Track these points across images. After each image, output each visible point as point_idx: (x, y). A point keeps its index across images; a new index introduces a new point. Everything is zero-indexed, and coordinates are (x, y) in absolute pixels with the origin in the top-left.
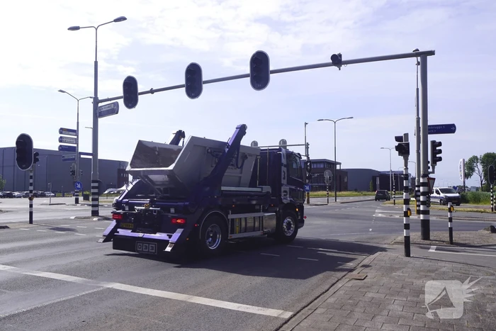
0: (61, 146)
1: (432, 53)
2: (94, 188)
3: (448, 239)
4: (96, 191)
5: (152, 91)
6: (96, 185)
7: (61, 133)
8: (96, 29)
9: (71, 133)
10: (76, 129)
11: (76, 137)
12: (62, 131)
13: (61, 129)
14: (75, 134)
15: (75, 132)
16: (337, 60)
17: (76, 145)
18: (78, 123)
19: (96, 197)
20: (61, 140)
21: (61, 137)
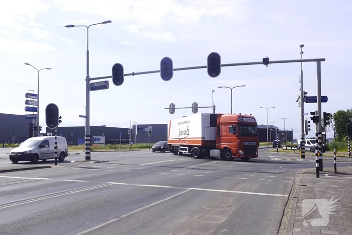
0: (27, 107)
1: (324, 60)
2: (87, 140)
3: (334, 171)
4: (89, 142)
5: (133, 74)
6: (89, 138)
7: (27, 97)
8: (88, 28)
9: (34, 97)
10: (37, 94)
11: (37, 100)
12: (28, 95)
13: (27, 94)
14: (36, 97)
15: (37, 96)
16: (266, 61)
17: (37, 107)
18: (38, 89)
19: (89, 147)
20: (27, 102)
21: (27, 100)
